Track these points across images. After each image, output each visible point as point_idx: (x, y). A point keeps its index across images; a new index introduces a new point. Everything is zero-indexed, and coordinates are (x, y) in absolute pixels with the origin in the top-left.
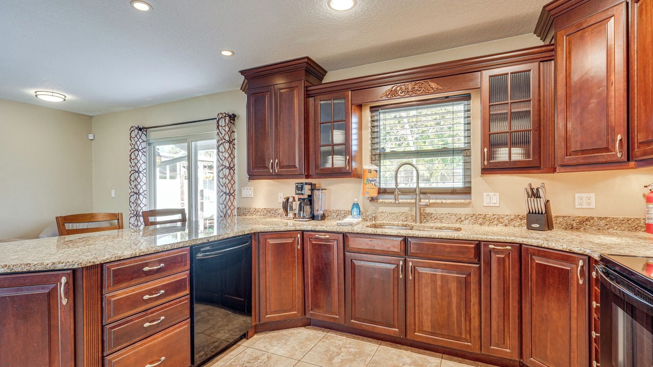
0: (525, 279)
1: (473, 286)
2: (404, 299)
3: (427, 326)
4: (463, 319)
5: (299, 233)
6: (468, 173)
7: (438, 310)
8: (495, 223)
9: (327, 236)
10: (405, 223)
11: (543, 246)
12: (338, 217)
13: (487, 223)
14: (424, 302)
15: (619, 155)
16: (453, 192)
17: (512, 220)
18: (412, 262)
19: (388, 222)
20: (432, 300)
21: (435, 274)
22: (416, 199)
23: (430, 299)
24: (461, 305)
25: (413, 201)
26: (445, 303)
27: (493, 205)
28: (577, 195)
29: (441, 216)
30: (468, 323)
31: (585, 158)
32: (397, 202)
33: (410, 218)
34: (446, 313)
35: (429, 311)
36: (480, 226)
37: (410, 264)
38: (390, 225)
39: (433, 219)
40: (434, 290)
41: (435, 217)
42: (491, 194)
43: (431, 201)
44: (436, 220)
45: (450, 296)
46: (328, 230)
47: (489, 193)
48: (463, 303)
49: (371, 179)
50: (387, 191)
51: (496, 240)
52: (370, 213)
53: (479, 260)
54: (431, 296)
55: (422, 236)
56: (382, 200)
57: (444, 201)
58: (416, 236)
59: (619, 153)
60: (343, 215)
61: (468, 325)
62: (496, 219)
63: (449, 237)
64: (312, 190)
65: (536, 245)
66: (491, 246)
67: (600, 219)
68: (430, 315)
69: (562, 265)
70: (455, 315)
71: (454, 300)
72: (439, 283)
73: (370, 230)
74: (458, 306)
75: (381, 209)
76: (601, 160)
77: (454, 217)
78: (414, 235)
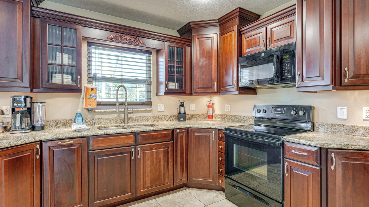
0: (191, 144)
1: (170, 153)
2: (134, 172)
3: (148, 183)
4: (166, 172)
5: (38, 144)
6: (149, 94)
7: (154, 172)
8: (163, 120)
9: (71, 142)
10: (117, 124)
11: (199, 127)
12: (58, 125)
13: (160, 120)
14: (147, 170)
15: (215, 90)
16: (143, 104)
17: (170, 117)
18: (140, 147)
19: (104, 125)
20: (151, 167)
21: (152, 152)
22: (125, 109)
23: (150, 167)
24: (165, 165)
25: (123, 110)
26: (158, 166)
27: (162, 111)
28: (190, 105)
29: (138, 119)
30: (168, 173)
31: (204, 90)
32: (118, 111)
33: (119, 121)
34: (158, 172)
35: (149, 174)
36: (157, 122)
37: (139, 149)
38: (106, 127)
39: (133, 120)
40: (152, 161)
41: (134, 119)
42: (161, 105)
43: (134, 109)
44: (135, 121)
45: (160, 161)
46: (72, 137)
47: (160, 105)
48: (166, 163)
49: (93, 95)
50: (102, 104)
51: (180, 127)
52: (89, 120)
53: (173, 139)
54: (151, 165)
55: (146, 131)
56: (98, 110)
57: (139, 109)
58: (143, 131)
59: (215, 89)
60: (63, 123)
61: (168, 174)
62: (163, 118)
63: (160, 129)
64: (32, 103)
65: (196, 127)
66: (178, 131)
67: (197, 114)
68: (150, 176)
69: (206, 134)
70: (162, 171)
71: (162, 163)
72: (155, 156)
73: (111, 132)
74: (164, 166)
75: (97, 117)
76: (210, 91)
77: (144, 118)
78: (142, 131)
